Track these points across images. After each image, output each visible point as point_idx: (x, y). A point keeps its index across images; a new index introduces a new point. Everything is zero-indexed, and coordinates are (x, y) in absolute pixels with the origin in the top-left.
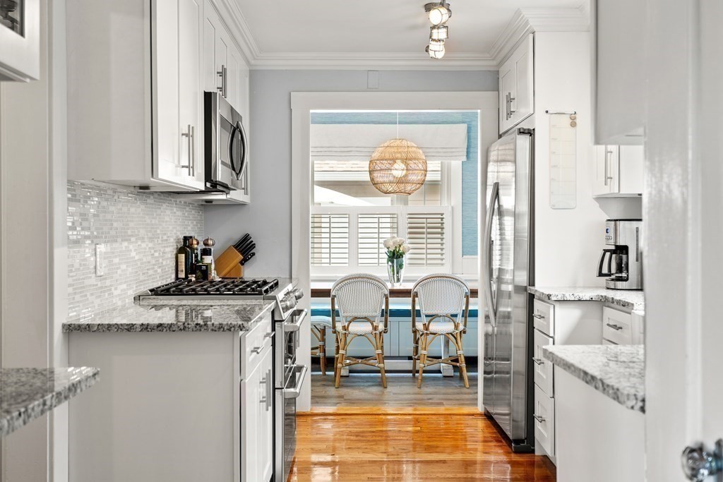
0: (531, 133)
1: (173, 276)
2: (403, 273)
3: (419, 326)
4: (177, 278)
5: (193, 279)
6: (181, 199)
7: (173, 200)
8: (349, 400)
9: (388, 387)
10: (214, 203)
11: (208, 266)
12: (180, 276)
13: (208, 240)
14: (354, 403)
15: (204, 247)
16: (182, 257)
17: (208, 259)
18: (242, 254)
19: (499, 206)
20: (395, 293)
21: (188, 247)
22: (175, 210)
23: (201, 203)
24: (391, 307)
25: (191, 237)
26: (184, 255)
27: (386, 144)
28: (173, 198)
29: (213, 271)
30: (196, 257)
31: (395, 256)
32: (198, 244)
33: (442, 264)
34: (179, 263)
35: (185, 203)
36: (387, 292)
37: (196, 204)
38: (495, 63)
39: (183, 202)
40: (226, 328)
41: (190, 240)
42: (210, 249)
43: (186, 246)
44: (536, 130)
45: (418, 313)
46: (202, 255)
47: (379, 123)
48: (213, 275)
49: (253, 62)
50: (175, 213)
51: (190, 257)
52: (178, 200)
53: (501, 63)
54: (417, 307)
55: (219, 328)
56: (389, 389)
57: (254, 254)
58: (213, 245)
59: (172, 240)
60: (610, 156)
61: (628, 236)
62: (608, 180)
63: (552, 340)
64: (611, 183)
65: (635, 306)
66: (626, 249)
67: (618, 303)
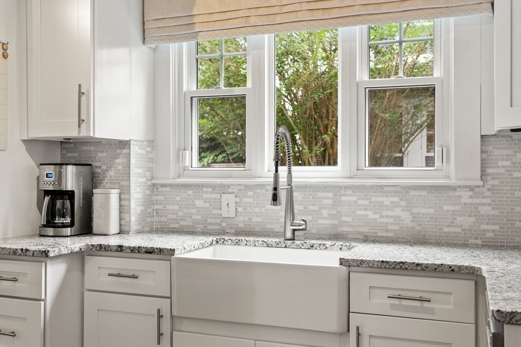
60: (83, 98)
61: (71, 180)
62: (80, 121)
63: (42, 303)
64: (83, 125)
65: (176, 252)
66: (71, 195)
67: (133, 250)
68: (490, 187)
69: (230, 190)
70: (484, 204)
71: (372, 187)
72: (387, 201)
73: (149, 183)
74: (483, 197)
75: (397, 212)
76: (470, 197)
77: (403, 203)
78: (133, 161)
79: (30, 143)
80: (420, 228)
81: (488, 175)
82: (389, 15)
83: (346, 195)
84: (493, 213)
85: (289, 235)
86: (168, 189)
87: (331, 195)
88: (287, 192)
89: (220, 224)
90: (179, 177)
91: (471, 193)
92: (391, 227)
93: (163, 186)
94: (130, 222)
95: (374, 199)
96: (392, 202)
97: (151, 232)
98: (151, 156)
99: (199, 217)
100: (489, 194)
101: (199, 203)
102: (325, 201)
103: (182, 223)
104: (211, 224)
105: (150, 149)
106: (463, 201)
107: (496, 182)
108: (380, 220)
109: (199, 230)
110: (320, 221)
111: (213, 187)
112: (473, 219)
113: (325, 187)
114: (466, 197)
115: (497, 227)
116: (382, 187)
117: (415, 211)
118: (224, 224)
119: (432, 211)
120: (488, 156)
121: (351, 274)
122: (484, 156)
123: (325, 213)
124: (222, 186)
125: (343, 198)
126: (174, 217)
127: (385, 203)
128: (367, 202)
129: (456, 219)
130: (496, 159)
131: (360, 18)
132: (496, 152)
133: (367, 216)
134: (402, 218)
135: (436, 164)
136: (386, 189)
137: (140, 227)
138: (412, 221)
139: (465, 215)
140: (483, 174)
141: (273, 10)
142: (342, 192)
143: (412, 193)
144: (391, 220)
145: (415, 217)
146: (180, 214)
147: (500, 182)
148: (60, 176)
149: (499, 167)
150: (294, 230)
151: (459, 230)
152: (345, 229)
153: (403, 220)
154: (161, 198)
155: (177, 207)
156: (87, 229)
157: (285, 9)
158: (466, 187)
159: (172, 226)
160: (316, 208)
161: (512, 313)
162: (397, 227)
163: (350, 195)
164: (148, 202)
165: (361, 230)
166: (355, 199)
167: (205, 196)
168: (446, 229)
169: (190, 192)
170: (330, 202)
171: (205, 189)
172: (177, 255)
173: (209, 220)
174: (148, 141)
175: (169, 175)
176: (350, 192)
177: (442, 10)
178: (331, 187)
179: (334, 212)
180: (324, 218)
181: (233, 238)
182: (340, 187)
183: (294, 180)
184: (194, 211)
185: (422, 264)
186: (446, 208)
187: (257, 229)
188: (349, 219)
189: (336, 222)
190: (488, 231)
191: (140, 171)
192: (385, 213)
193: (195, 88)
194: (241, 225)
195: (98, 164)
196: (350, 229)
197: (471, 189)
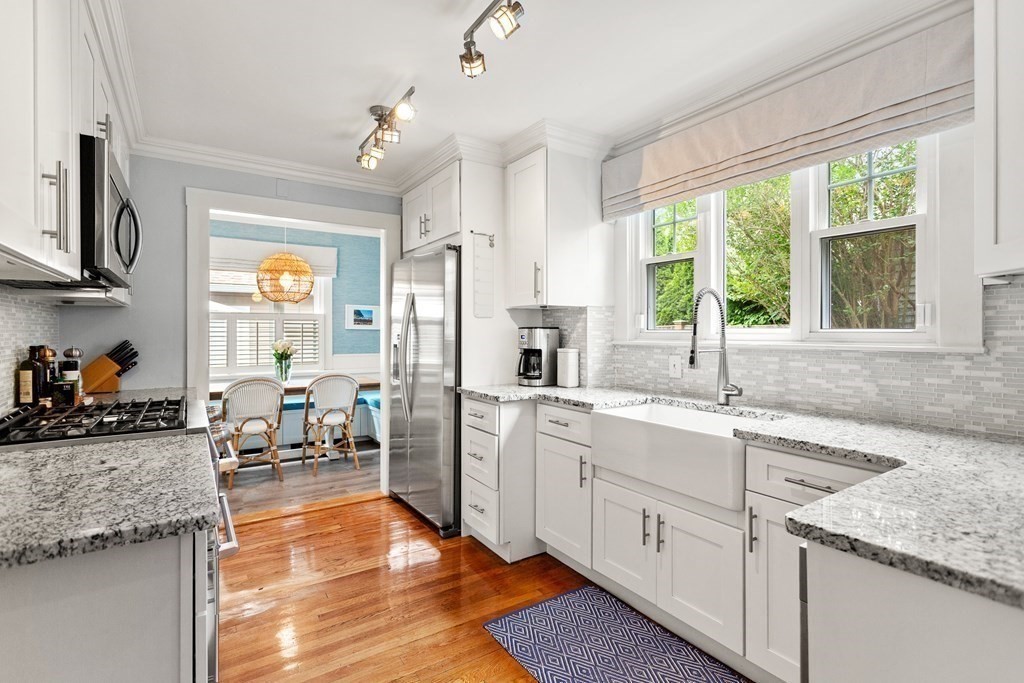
0: (458, 250)
1: (11, 401)
2: (291, 371)
3: (313, 419)
4: (17, 403)
5: (49, 404)
6: (25, 297)
7: (10, 296)
8: (250, 502)
9: (285, 481)
10: (76, 304)
11: (73, 385)
12: (22, 400)
13: (71, 350)
14: (257, 506)
15: (65, 359)
16: (28, 375)
17: (72, 375)
18: (119, 364)
19: (415, 317)
20: (289, 392)
21: (38, 360)
22: (14, 310)
23: (55, 303)
24: (285, 402)
25: (42, 347)
26: (31, 372)
27: (276, 256)
28: (11, 293)
29: (81, 390)
30: (53, 372)
31: (283, 357)
32: (54, 355)
33: (315, 363)
34: (22, 383)
35: (31, 302)
36: (283, 392)
37: (48, 305)
38: (398, 190)
39: (27, 301)
40: (165, 532)
41: (42, 352)
42: (76, 362)
43: (33, 359)
44: (463, 248)
45: (312, 405)
46: (60, 371)
47: (257, 240)
48: (80, 394)
49: (134, 146)
50: (14, 315)
51: (42, 374)
52: (19, 297)
53: (407, 191)
54: (311, 400)
55: (151, 535)
56: (286, 483)
57: (135, 363)
58: (80, 356)
59: (8, 352)
60: (539, 273)
61: (542, 341)
62: (537, 293)
63: (497, 438)
64: (539, 296)
65: (595, 406)
66: (539, 352)
67: (566, 402)
68: (999, 355)
69: (677, 352)
70: (991, 379)
71: (825, 352)
72: (845, 369)
73: (609, 344)
74: (987, 369)
75: (858, 382)
76: (967, 368)
77: (866, 372)
78: (589, 324)
79: (513, 311)
80: (890, 404)
81: (996, 339)
82: (838, 150)
83: (794, 360)
84: (1005, 390)
85: (722, 400)
86: (626, 350)
87: (777, 359)
88: (721, 354)
89: (668, 384)
90: (636, 339)
91: (968, 363)
92: (848, 400)
93: (622, 346)
94: (586, 377)
95: (827, 366)
96: (850, 371)
97: (612, 387)
98: (610, 319)
99: (650, 377)
100: (999, 365)
101: (651, 363)
102: (770, 366)
103: (636, 381)
104: (660, 383)
105: (610, 314)
106: (954, 372)
107: (1011, 349)
108: (835, 390)
109: (650, 388)
110: (765, 388)
111: (662, 348)
112: (971, 398)
113: (771, 351)
114: (959, 368)
115: (1012, 412)
116: (838, 352)
117: (883, 382)
118: (671, 385)
119: (907, 383)
120: (997, 312)
121: (748, 447)
122: (990, 313)
123: (770, 379)
124: (670, 348)
125: (791, 364)
126: (630, 375)
127: (843, 371)
128: (819, 369)
129: (943, 396)
130: (1011, 318)
131: (803, 160)
132: (1011, 307)
133: (819, 384)
134: (864, 390)
135: (917, 325)
136: (843, 354)
137: (599, 382)
138: (878, 395)
139: (958, 392)
140: (987, 338)
141: (708, 171)
142: (790, 357)
143: (878, 360)
144: (851, 392)
145: (882, 391)
146: (635, 372)
147: (1019, 349)
148: (531, 337)
149: (1017, 328)
150: (728, 395)
151: (949, 411)
152: (793, 398)
153: (866, 393)
154: (620, 357)
155: (632, 366)
156: (553, 382)
157: (721, 167)
158: (960, 354)
159: (629, 383)
160: (760, 373)
161: (808, 526)
162: (858, 401)
163: (798, 361)
164: (609, 360)
165: (812, 400)
166: (805, 364)
167: (655, 357)
168: (928, 408)
169: (643, 353)
170: (777, 367)
171: (656, 351)
172: (596, 409)
173: (659, 380)
174: (606, 307)
175: (627, 337)
176: (799, 357)
177: (911, 129)
178: (777, 350)
179: (781, 378)
180: (768, 385)
181: (668, 398)
182: (788, 352)
183: (727, 342)
184: (647, 370)
185: (828, 448)
186: (927, 380)
187: (701, 391)
188: (798, 387)
189: (783, 390)
190: (998, 415)
191: (599, 333)
192: (842, 383)
193: (651, 256)
194: (687, 386)
195: (565, 327)
196: (799, 399)
197: (969, 357)
